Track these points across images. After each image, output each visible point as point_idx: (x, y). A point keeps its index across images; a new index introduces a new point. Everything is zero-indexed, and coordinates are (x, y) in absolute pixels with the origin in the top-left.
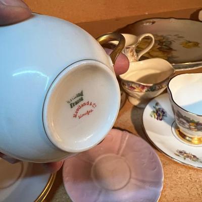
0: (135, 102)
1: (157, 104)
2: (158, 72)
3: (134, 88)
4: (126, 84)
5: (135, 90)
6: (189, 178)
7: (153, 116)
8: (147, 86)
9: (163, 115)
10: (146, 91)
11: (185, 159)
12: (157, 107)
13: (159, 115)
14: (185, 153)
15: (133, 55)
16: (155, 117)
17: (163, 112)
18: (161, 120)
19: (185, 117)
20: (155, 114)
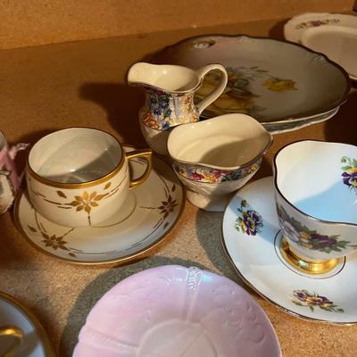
0: (202, 202)
1: (243, 203)
2: (236, 139)
3: (201, 177)
4: (184, 170)
5: (203, 180)
6: (320, 343)
7: (240, 227)
8: (225, 172)
9: (256, 224)
10: (223, 181)
11: (312, 309)
12: (245, 210)
13: (249, 226)
14: (308, 296)
15: (190, 110)
16: (243, 230)
17: (256, 218)
18: (254, 233)
19: (293, 219)
20: (243, 223)
